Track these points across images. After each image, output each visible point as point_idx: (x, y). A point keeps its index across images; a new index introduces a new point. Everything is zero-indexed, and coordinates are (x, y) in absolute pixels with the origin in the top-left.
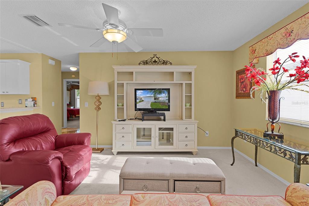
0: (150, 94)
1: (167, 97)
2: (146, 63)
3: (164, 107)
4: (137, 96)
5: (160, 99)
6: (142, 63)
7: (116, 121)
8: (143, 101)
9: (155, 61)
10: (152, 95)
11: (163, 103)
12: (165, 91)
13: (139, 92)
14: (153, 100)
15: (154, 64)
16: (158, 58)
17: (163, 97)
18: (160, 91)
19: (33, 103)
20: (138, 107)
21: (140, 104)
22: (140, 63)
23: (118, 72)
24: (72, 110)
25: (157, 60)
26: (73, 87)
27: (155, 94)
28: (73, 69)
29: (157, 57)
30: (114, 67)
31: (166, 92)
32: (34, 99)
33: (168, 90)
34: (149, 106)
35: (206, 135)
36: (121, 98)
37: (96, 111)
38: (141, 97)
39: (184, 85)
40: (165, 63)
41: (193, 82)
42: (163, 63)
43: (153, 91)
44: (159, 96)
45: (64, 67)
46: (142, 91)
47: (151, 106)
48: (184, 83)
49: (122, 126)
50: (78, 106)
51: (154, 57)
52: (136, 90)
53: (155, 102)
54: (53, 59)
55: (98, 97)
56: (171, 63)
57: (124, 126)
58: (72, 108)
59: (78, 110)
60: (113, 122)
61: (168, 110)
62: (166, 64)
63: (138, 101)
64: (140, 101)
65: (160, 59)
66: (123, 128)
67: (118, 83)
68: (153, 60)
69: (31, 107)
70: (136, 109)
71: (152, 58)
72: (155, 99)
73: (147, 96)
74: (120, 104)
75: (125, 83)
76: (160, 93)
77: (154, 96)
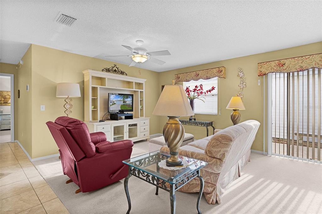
1: (131, 101)
2: (108, 70)
3: (129, 109)
4: (111, 99)
5: (127, 102)
6: (105, 70)
8: (115, 104)
10: (122, 99)
11: (129, 105)
13: (112, 96)
14: (122, 103)
15: (115, 72)
17: (129, 101)
20: (111, 109)
21: (113, 106)
22: (103, 70)
23: (92, 76)
25: (117, 69)
27: (124, 98)
29: (116, 67)
31: (131, 97)
33: (132, 95)
38: (114, 100)
41: (144, 91)
42: (121, 73)
43: (123, 96)
44: (126, 100)
46: (114, 96)
47: (121, 108)
48: (139, 91)
51: (114, 67)
52: (109, 94)
53: (124, 105)
56: (126, 74)
61: (132, 110)
62: (123, 74)
63: (111, 104)
64: (113, 104)
65: (119, 69)
66: (103, 128)
67: (92, 88)
68: (114, 69)
72: (124, 102)
73: (119, 99)
75: (98, 87)
76: (127, 98)
77: (123, 100)
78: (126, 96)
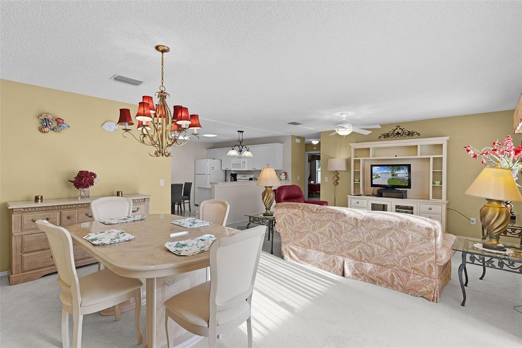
0: (387, 171)
1: (406, 173)
2: (387, 136)
3: (403, 184)
4: (373, 172)
5: (398, 175)
6: (382, 136)
7: (351, 195)
8: (379, 177)
9: (398, 133)
10: (390, 172)
11: (402, 180)
12: (405, 167)
13: (375, 169)
14: (390, 176)
15: (396, 136)
16: (402, 130)
18: (399, 167)
19: (285, 177)
20: (373, 183)
21: (376, 180)
22: (380, 137)
23: (354, 149)
24: (312, 185)
25: (400, 131)
26: (314, 158)
27: (393, 170)
28: (315, 142)
29: (400, 129)
30: (351, 145)
32: (286, 174)
33: (409, 166)
34: (386, 183)
35: (472, 223)
36: (357, 174)
37: (334, 186)
38: (378, 173)
39: (431, 160)
40: (410, 134)
41: (444, 156)
42: (408, 135)
43: (391, 167)
44: (397, 172)
45: (307, 141)
46: (378, 167)
47: (388, 183)
48: (431, 157)
49: (356, 201)
50: (319, 181)
51: (397, 129)
52: (372, 166)
53: (393, 179)
54: (299, 137)
55: (337, 173)
56: (418, 134)
57: (358, 200)
58: (312, 182)
59: (319, 186)
60: (349, 196)
61: (409, 187)
62: (412, 135)
63: (373, 177)
64: (376, 178)
65: (404, 130)
66: (358, 203)
67: (355, 160)
68: (396, 132)
69: (284, 180)
70: (373, 185)
71: (394, 131)
72: (393, 175)
73: (384, 172)
74: (357, 180)
75: (361, 159)
76: (399, 169)
77: (392, 173)
78: (396, 167)
